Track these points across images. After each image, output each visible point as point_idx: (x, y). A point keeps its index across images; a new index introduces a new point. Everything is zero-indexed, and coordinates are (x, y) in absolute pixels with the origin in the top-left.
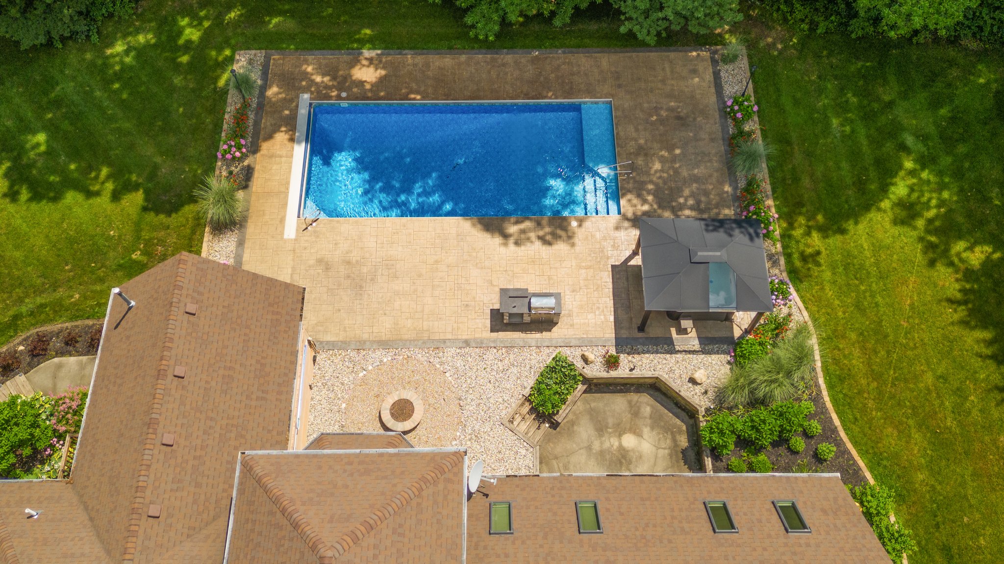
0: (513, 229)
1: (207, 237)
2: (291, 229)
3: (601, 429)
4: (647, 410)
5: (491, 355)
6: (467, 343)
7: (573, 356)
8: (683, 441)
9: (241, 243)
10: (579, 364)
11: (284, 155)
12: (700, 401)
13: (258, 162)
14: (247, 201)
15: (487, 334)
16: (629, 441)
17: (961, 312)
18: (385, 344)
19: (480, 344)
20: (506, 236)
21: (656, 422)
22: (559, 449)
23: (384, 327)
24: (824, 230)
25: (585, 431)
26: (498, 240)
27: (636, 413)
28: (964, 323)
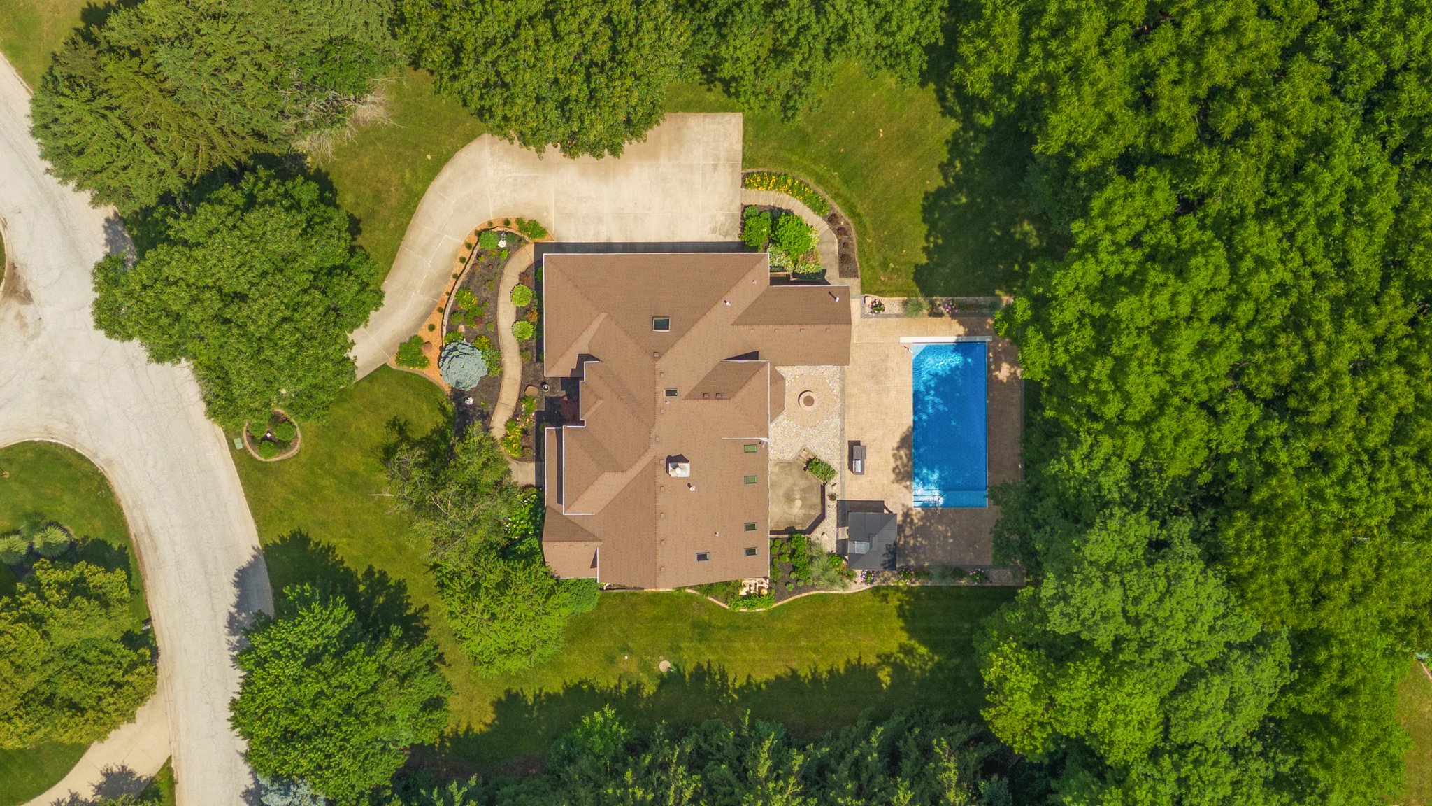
0: (902, 453)
1: (902, 299)
2: (905, 340)
3: (804, 491)
4: (813, 512)
5: (837, 441)
6: (843, 429)
7: (836, 479)
8: (798, 528)
9: (898, 316)
10: (832, 482)
11: (950, 332)
12: (814, 536)
13: (946, 319)
14: (923, 316)
15: (847, 439)
16: (798, 503)
17: (854, 662)
18: (843, 390)
19: (842, 436)
20: (898, 449)
21: (807, 516)
22: (794, 471)
23: (851, 390)
24: (900, 608)
25: (803, 483)
26: (895, 445)
27: (812, 507)
28: (848, 661)
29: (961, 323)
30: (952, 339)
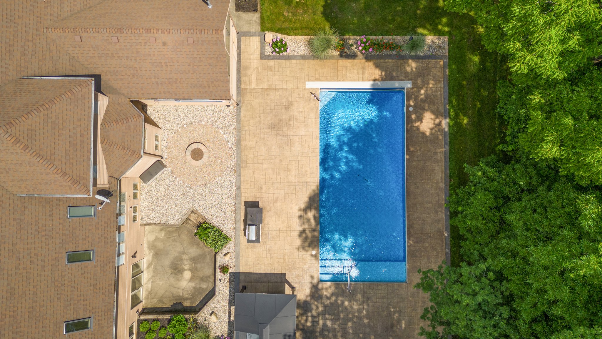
0: (311, 214)
1: (307, 37)
2: (311, 85)
3: (194, 260)
4: (204, 286)
5: (231, 202)
6: (238, 188)
7: (230, 247)
8: (186, 304)
9: (303, 57)
10: (224, 251)
11: (365, 76)
12: (201, 317)
13: (360, 61)
14: (332, 57)
15: (243, 200)
16: (187, 275)
18: (239, 142)
19: (238, 195)
20: (306, 209)
21: (197, 290)
22: (184, 237)
23: (249, 142)
25: (194, 251)
26: (303, 206)
27: (203, 279)
29: (377, 66)
30: (367, 85)
